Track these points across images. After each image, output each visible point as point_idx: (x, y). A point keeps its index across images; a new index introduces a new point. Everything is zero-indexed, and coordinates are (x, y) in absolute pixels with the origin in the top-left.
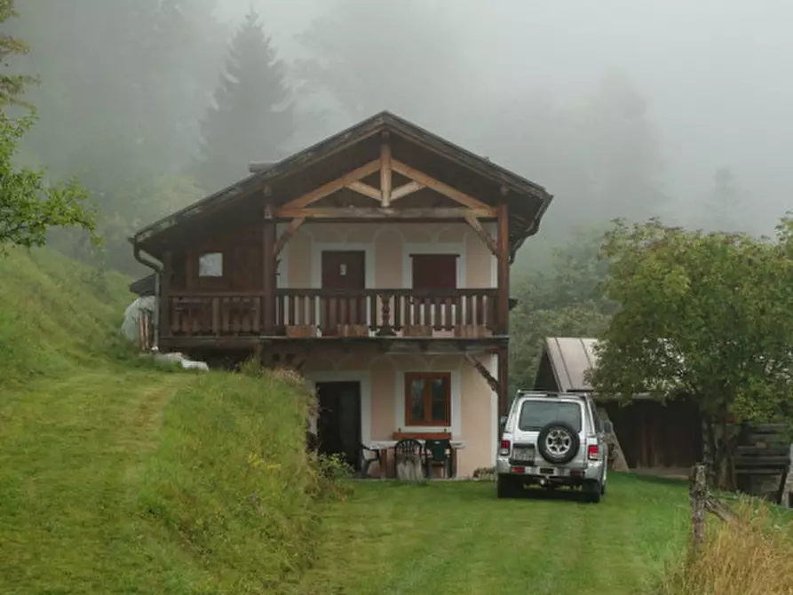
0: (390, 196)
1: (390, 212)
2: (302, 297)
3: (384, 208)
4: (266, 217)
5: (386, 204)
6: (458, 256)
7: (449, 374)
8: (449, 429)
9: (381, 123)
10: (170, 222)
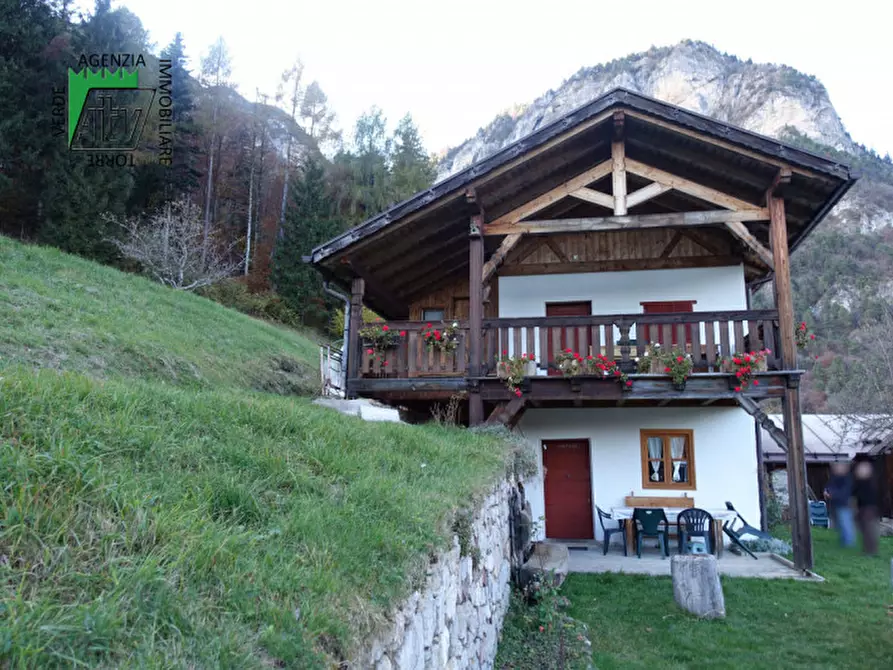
0: (626, 201)
1: (627, 221)
2: (517, 328)
3: (618, 216)
4: (473, 233)
5: (620, 210)
6: (695, 302)
7: (691, 431)
8: (690, 494)
9: (613, 102)
10: (353, 236)
